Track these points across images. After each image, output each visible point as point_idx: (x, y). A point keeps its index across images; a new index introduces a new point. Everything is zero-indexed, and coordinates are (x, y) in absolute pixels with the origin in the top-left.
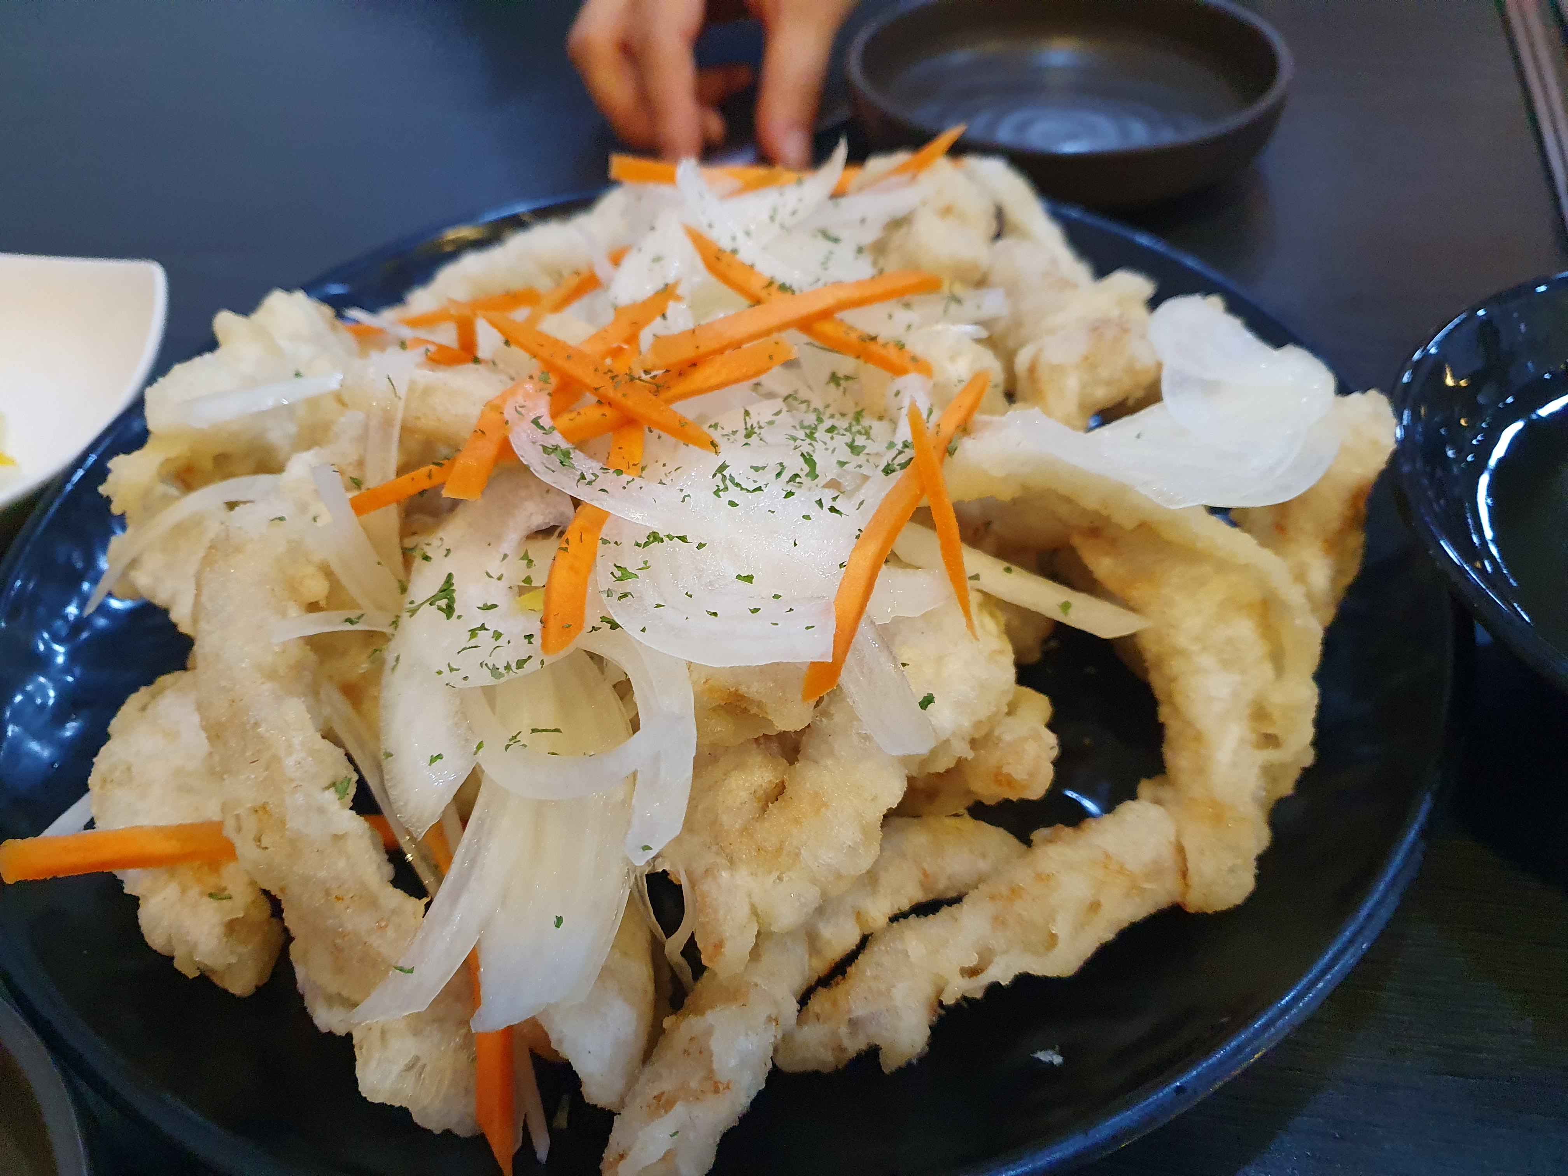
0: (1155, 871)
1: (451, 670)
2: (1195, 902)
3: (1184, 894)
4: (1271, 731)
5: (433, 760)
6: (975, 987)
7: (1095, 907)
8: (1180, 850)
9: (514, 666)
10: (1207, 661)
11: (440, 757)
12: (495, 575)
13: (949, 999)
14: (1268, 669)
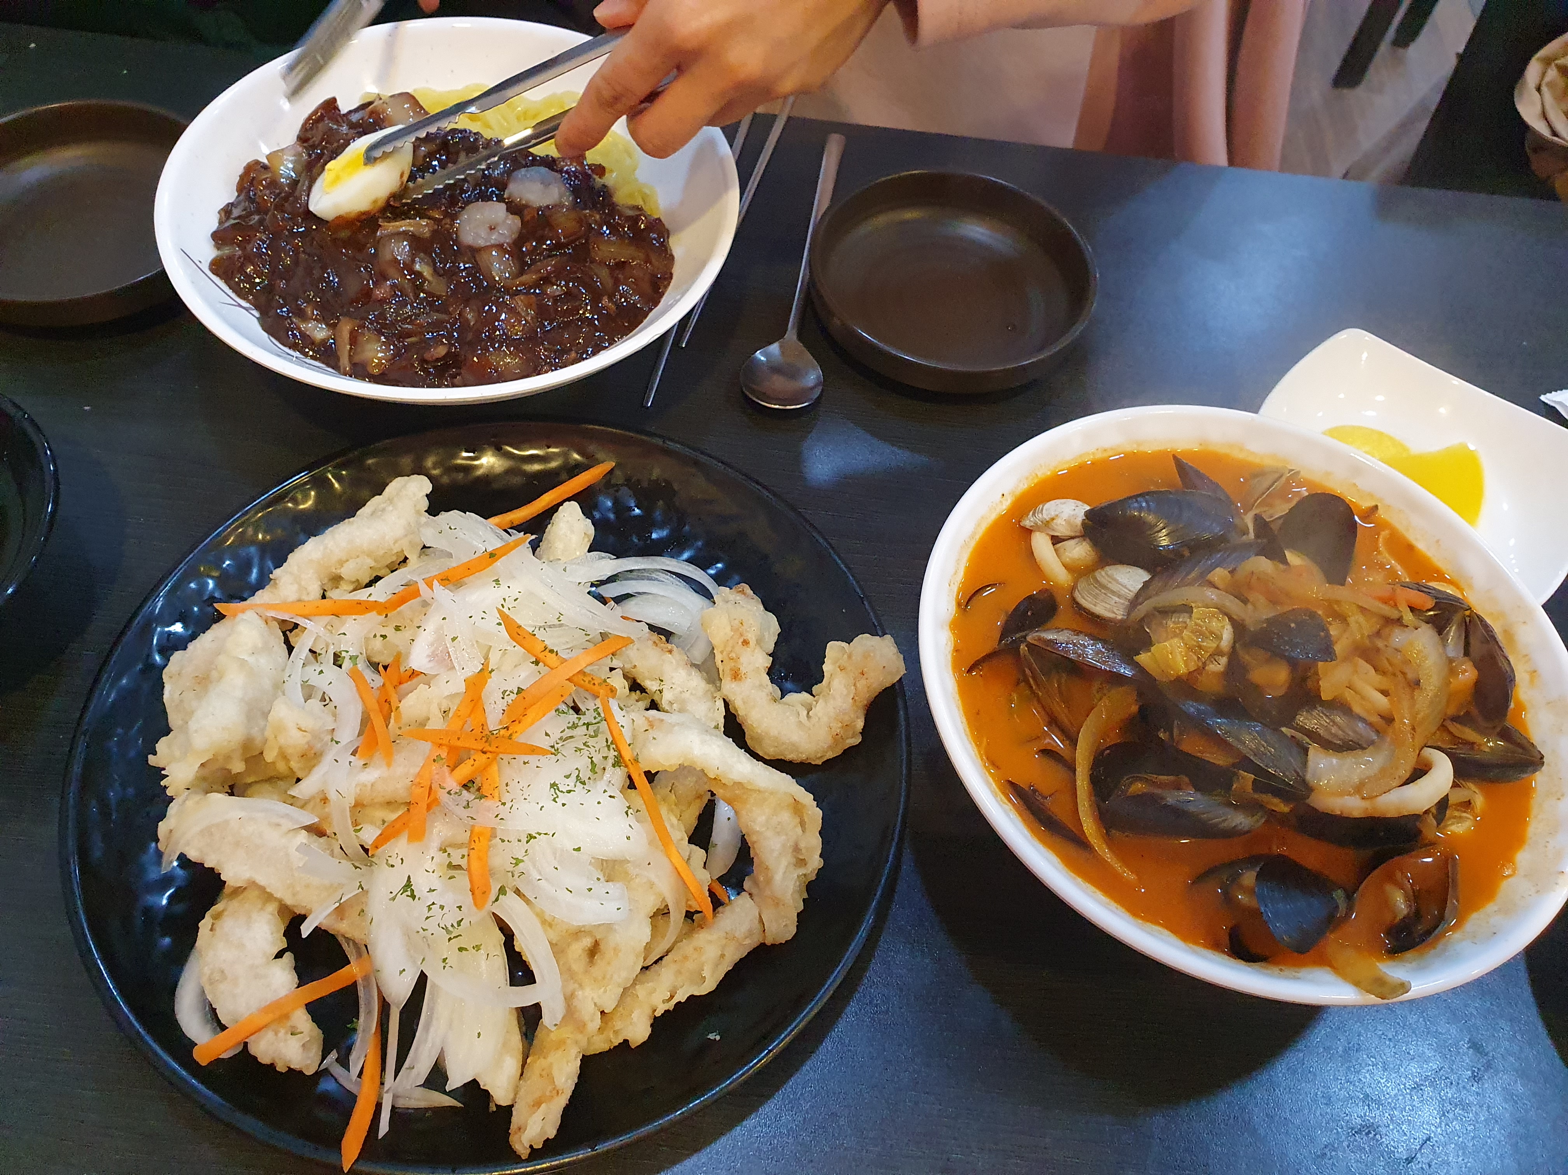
0: (750, 934)
1: (424, 930)
2: (769, 942)
3: (764, 940)
4: (801, 857)
5: (401, 973)
6: (670, 1006)
7: (722, 956)
8: (761, 921)
9: (455, 925)
10: (769, 834)
11: (404, 970)
12: (431, 871)
13: (658, 1014)
14: (799, 830)
